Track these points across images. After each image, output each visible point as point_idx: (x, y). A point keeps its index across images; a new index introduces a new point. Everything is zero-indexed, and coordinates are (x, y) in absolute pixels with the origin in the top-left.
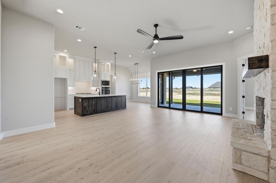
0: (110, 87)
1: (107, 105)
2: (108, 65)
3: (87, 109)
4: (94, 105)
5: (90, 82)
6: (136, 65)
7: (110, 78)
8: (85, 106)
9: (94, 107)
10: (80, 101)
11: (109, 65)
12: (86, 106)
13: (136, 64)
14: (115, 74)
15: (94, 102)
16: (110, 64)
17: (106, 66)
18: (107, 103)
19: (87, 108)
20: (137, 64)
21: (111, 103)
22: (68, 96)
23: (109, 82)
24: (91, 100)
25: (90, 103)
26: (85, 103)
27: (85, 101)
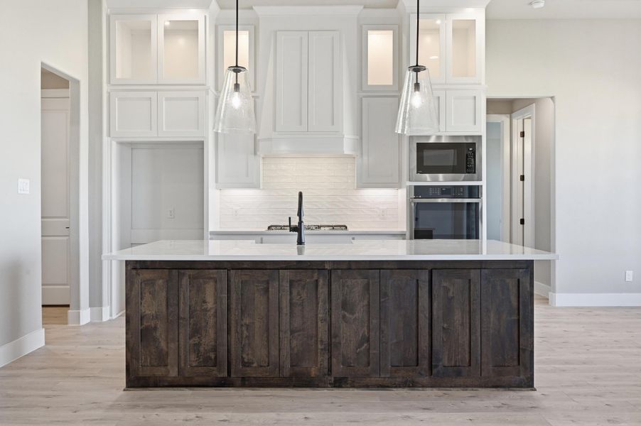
0: (483, 184)
2: (463, 26)
3: (163, 343)
4: (212, 320)
8: (144, 317)
11: (474, 23)
15: (210, 298)
23: (475, 145)
24: (185, 281)
25: (182, 301)
26: (147, 296)
27: (150, 282)
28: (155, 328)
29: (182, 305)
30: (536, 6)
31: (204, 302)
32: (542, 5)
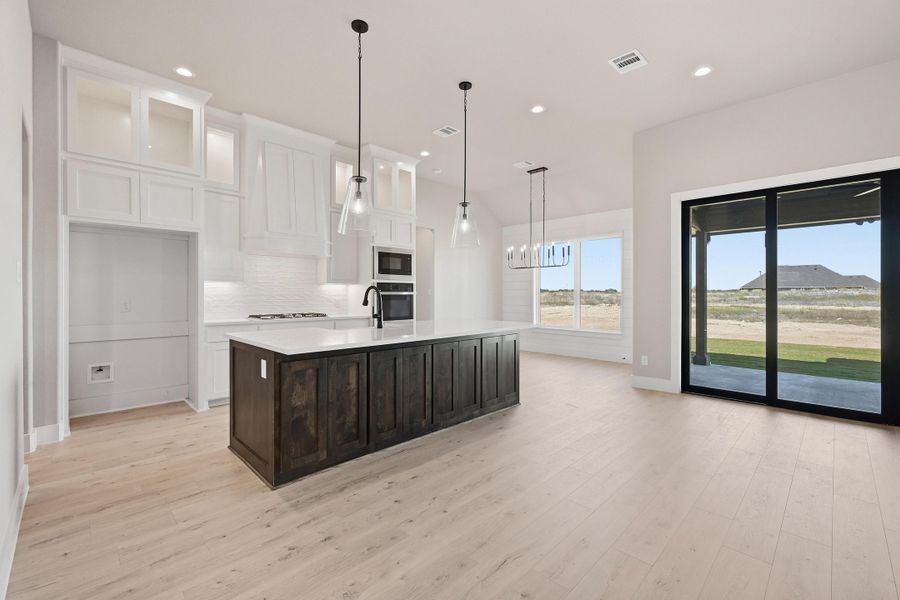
0: (414, 282)
1: (429, 388)
2: (404, 174)
3: (313, 431)
4: (354, 399)
5: (315, 259)
6: (535, 175)
7: (414, 241)
8: (294, 409)
9: (354, 410)
10: (264, 375)
11: (410, 173)
12: (307, 406)
13: (537, 170)
14: (464, 205)
15: (353, 380)
16: (412, 170)
17: (395, 175)
18: (428, 379)
19: (310, 422)
20: (544, 169)
21: (449, 374)
22: (201, 330)
23: (410, 256)
24: (333, 368)
25: (330, 387)
26: (298, 388)
27: (300, 374)
28: (306, 418)
29: (330, 391)
30: (437, 172)
31: (349, 384)
32: (440, 172)
